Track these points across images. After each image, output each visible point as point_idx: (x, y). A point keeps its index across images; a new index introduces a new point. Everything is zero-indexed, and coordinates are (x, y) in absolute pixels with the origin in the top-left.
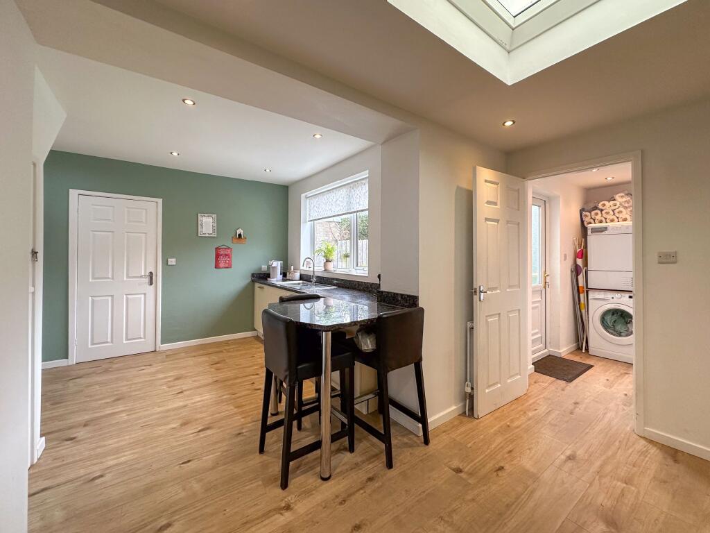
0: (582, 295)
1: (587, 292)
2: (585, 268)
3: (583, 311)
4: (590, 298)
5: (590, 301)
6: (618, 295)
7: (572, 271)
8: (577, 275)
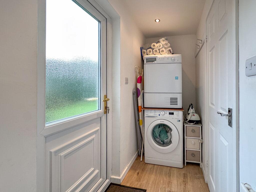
0: (140, 113)
1: (144, 110)
2: (143, 91)
3: (141, 126)
4: (145, 115)
5: (145, 118)
6: (162, 112)
7: (133, 94)
8: (138, 96)
